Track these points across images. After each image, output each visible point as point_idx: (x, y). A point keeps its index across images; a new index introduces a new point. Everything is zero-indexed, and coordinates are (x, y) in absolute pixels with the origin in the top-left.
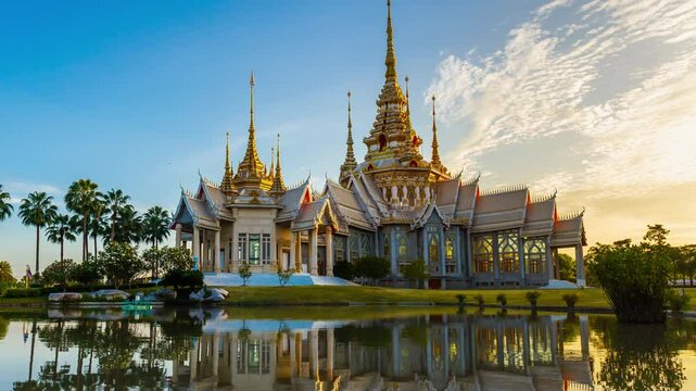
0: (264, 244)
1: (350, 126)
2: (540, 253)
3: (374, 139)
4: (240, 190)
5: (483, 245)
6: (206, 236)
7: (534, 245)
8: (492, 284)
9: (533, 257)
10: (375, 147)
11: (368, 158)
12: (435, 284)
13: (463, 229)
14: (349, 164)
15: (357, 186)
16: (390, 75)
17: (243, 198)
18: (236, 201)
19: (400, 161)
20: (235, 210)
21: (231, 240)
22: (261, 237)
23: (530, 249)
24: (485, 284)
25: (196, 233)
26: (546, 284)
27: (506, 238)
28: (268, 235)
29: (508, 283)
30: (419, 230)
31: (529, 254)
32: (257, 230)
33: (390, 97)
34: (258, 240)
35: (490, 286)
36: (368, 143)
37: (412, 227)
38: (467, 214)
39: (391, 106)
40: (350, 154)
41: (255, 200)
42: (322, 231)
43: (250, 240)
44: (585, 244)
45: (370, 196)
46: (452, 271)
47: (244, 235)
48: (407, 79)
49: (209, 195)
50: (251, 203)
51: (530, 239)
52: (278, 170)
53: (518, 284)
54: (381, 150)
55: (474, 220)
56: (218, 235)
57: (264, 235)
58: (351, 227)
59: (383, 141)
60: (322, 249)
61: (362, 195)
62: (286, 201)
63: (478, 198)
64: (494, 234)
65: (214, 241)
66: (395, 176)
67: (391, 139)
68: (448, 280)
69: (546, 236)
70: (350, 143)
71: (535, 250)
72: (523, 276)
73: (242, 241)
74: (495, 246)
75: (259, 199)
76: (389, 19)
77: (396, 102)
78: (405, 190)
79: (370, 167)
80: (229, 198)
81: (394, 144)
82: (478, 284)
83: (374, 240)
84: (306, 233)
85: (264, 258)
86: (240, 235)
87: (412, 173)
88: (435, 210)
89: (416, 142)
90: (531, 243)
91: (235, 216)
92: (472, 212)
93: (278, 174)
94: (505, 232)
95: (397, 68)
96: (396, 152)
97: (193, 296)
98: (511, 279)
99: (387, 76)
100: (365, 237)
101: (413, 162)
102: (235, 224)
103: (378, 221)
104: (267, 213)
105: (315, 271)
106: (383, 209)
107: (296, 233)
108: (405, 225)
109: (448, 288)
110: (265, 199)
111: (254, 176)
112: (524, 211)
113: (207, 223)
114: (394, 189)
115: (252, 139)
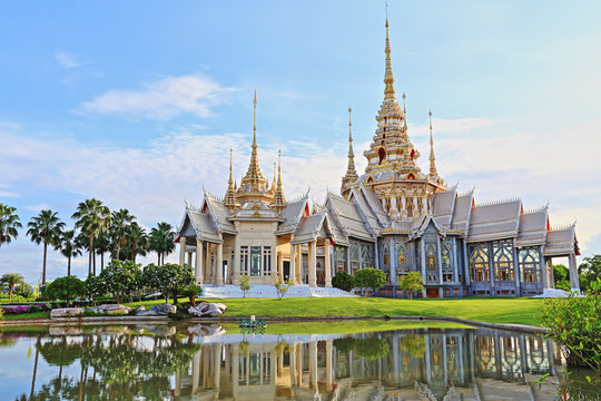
0: (265, 256)
1: (351, 140)
2: (534, 263)
3: (374, 152)
4: (242, 204)
5: (479, 255)
6: (209, 250)
7: (528, 254)
8: (488, 292)
9: (529, 266)
10: (377, 159)
11: (368, 170)
12: (433, 293)
13: (460, 240)
14: (351, 176)
15: (358, 198)
16: (389, 92)
17: (246, 210)
19: (399, 174)
20: (237, 224)
21: (233, 252)
22: (263, 249)
23: (525, 258)
24: (482, 292)
25: (200, 245)
26: (541, 293)
27: (501, 248)
28: (270, 248)
29: (506, 292)
30: (417, 240)
31: (524, 263)
32: (258, 243)
33: (389, 113)
34: (260, 252)
35: (487, 295)
36: (369, 157)
37: (410, 238)
38: (462, 225)
39: (391, 121)
40: (351, 167)
41: (257, 213)
43: (252, 252)
44: (577, 253)
45: (370, 208)
46: (449, 280)
47: (246, 247)
48: (404, 97)
49: (212, 209)
50: (253, 216)
51: (524, 248)
52: (279, 185)
53: (513, 292)
54: (380, 163)
55: (470, 230)
56: (221, 247)
57: (265, 248)
58: (350, 238)
59: (382, 154)
60: (321, 258)
61: (363, 207)
62: (287, 214)
63: (474, 209)
64: (490, 243)
65: (217, 253)
66: (393, 188)
67: (390, 153)
68: (446, 288)
69: (539, 246)
70: (351, 156)
71: (529, 259)
72: (518, 285)
73: (244, 254)
74: (491, 255)
75: (260, 212)
76: (387, 40)
77: (394, 117)
78: (403, 201)
79: (370, 179)
80: (232, 212)
81: (393, 157)
82: (474, 292)
83: (374, 250)
84: (306, 245)
85: (265, 270)
86: (242, 247)
87: (409, 185)
88: (431, 221)
89: (414, 155)
90: (525, 252)
91: (237, 229)
92: (468, 223)
93: (279, 188)
94: (500, 242)
96: (395, 165)
97: (191, 310)
98: (507, 288)
99: (386, 93)
100: (365, 248)
101: (411, 175)
102: (238, 237)
103: (377, 232)
104: (268, 227)
105: (314, 283)
106: (383, 220)
107: (296, 245)
108: (404, 236)
109: (445, 296)
110: (266, 212)
111: (256, 190)
112: (517, 221)
113: (209, 236)
114: (393, 201)
115: (255, 154)
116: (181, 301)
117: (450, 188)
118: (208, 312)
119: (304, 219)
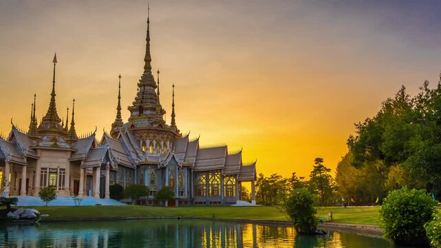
0: (60, 176)
1: (119, 98)
2: (233, 185)
3: (135, 108)
4: (43, 136)
5: (200, 179)
6: (16, 169)
7: (229, 180)
8: (205, 203)
9: (229, 187)
10: (136, 113)
11: (131, 120)
12: (172, 203)
13: (189, 168)
14: (118, 123)
15: (124, 138)
16: (148, 68)
17: (46, 142)
18: (41, 144)
19: (152, 124)
20: (39, 151)
21: (34, 172)
22: (59, 170)
23: (227, 182)
24: (200, 203)
25: (7, 166)
26: (235, 203)
27: (214, 175)
28: (64, 170)
29: (215, 203)
30: (163, 169)
31: (227, 185)
32: (54, 166)
33: (148, 83)
34: (56, 173)
35: (203, 204)
36: (130, 109)
37: (159, 167)
38: (191, 160)
39: (148, 88)
40: (119, 116)
41: (55, 144)
42: (103, 167)
43: (50, 173)
44: (256, 180)
45: (132, 145)
46: (182, 195)
47: (46, 169)
48: (158, 72)
49: (18, 139)
50: (53, 146)
51: (227, 176)
52: (73, 124)
53: (219, 203)
54: (139, 116)
55: (195, 163)
56: (25, 169)
57: (61, 169)
58: (119, 165)
59: (141, 109)
60: (103, 179)
61: (127, 145)
62: (78, 146)
63: (198, 150)
64: (207, 172)
65: (21, 172)
66: (148, 133)
67: (147, 109)
68: (180, 202)
69: (236, 175)
70: (119, 108)
71: (229, 183)
72: (223, 198)
73: (44, 174)
74: (207, 180)
75: (58, 143)
76: (148, 32)
77: (150, 85)
78: (155, 142)
79: (132, 126)
80: (35, 142)
81: (148, 112)
82: (196, 203)
83: (134, 174)
84: (92, 169)
85: (60, 185)
86: (42, 169)
87: (159, 132)
88: (173, 156)
89: (163, 112)
90: (227, 178)
91: (39, 155)
92: (195, 158)
93: (72, 127)
94: (213, 172)
95: (152, 64)
96: (150, 118)
97: (10, 214)
98: (213, 200)
99: (145, 68)
100: (128, 172)
101: (160, 125)
102: (39, 161)
103: (137, 162)
104: (63, 154)
105: (97, 196)
106: (141, 155)
107: (84, 169)
108: (155, 165)
109: (179, 206)
110: (63, 144)
111: (55, 127)
112: (224, 159)
113: (16, 159)
114: (148, 142)
115: (53, 100)
117: (184, 135)
118: (24, 216)
119: (91, 150)
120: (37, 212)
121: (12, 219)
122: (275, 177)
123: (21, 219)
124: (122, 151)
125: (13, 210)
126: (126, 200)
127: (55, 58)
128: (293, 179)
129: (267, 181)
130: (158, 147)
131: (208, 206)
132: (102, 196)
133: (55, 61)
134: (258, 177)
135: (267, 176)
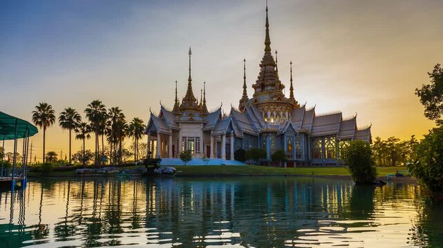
0: (196, 143)
1: (245, 78)
3: (258, 85)
4: (183, 113)
5: (316, 144)
6: (165, 138)
8: (321, 164)
10: (259, 90)
11: (255, 96)
12: (290, 164)
13: (306, 134)
14: (244, 100)
15: (249, 111)
16: (268, 50)
17: (185, 117)
18: (181, 119)
19: (272, 98)
20: (180, 124)
21: (178, 140)
22: (195, 139)
23: (342, 146)
24: (317, 165)
25: (158, 136)
27: (329, 140)
28: (199, 138)
29: (329, 164)
30: (282, 135)
31: (341, 149)
32: (192, 135)
33: (268, 64)
34: (193, 140)
35: (320, 166)
36: (254, 86)
37: (278, 134)
38: (308, 126)
39: (268, 67)
40: (245, 91)
42: (228, 135)
43: (189, 140)
44: (371, 143)
45: (255, 116)
46: (300, 157)
47: (186, 137)
48: (276, 52)
49: (164, 113)
50: (189, 120)
51: (342, 140)
52: (205, 102)
53: (335, 164)
54: (261, 92)
55: (312, 129)
56: (171, 138)
57: (197, 138)
58: (244, 133)
59: (263, 86)
60: (228, 145)
61: (251, 116)
62: (209, 119)
63: (315, 118)
64: (323, 137)
65: (168, 140)
66: (269, 106)
67: (268, 85)
68: (297, 162)
69: (350, 139)
70: (245, 87)
71: (344, 146)
72: (338, 160)
73: (184, 141)
74: (323, 144)
75: (193, 118)
76: (267, 19)
77: (270, 65)
78: (275, 113)
79: (256, 101)
80: (177, 117)
81: (269, 88)
82: (313, 165)
83: (257, 141)
84: (220, 136)
85: (196, 150)
86: (183, 137)
87: (278, 104)
88: (290, 124)
90: (343, 142)
91: (180, 127)
92: (311, 125)
93: (204, 104)
94: (329, 137)
96: (270, 93)
97: (156, 170)
98: (332, 162)
99: (265, 50)
100: (253, 139)
101: (280, 98)
102: (181, 132)
103: (260, 131)
104: (198, 126)
105: (224, 158)
106: (263, 124)
107: (214, 137)
108: (274, 133)
109: (297, 167)
110: (197, 118)
111: (191, 105)
112: (339, 125)
113: (164, 131)
114: (269, 113)
115: (190, 84)
116: (149, 166)
117: (301, 106)
118: (165, 171)
119: (218, 121)
120: (174, 169)
121: (157, 173)
122: (392, 140)
123: (162, 174)
124: (247, 122)
125: (158, 167)
126: (247, 161)
127: (190, 51)
128: (412, 142)
129: (385, 144)
130: (278, 117)
131: (324, 167)
132: (228, 157)
133: (190, 53)
134: (374, 140)
135: (384, 139)
